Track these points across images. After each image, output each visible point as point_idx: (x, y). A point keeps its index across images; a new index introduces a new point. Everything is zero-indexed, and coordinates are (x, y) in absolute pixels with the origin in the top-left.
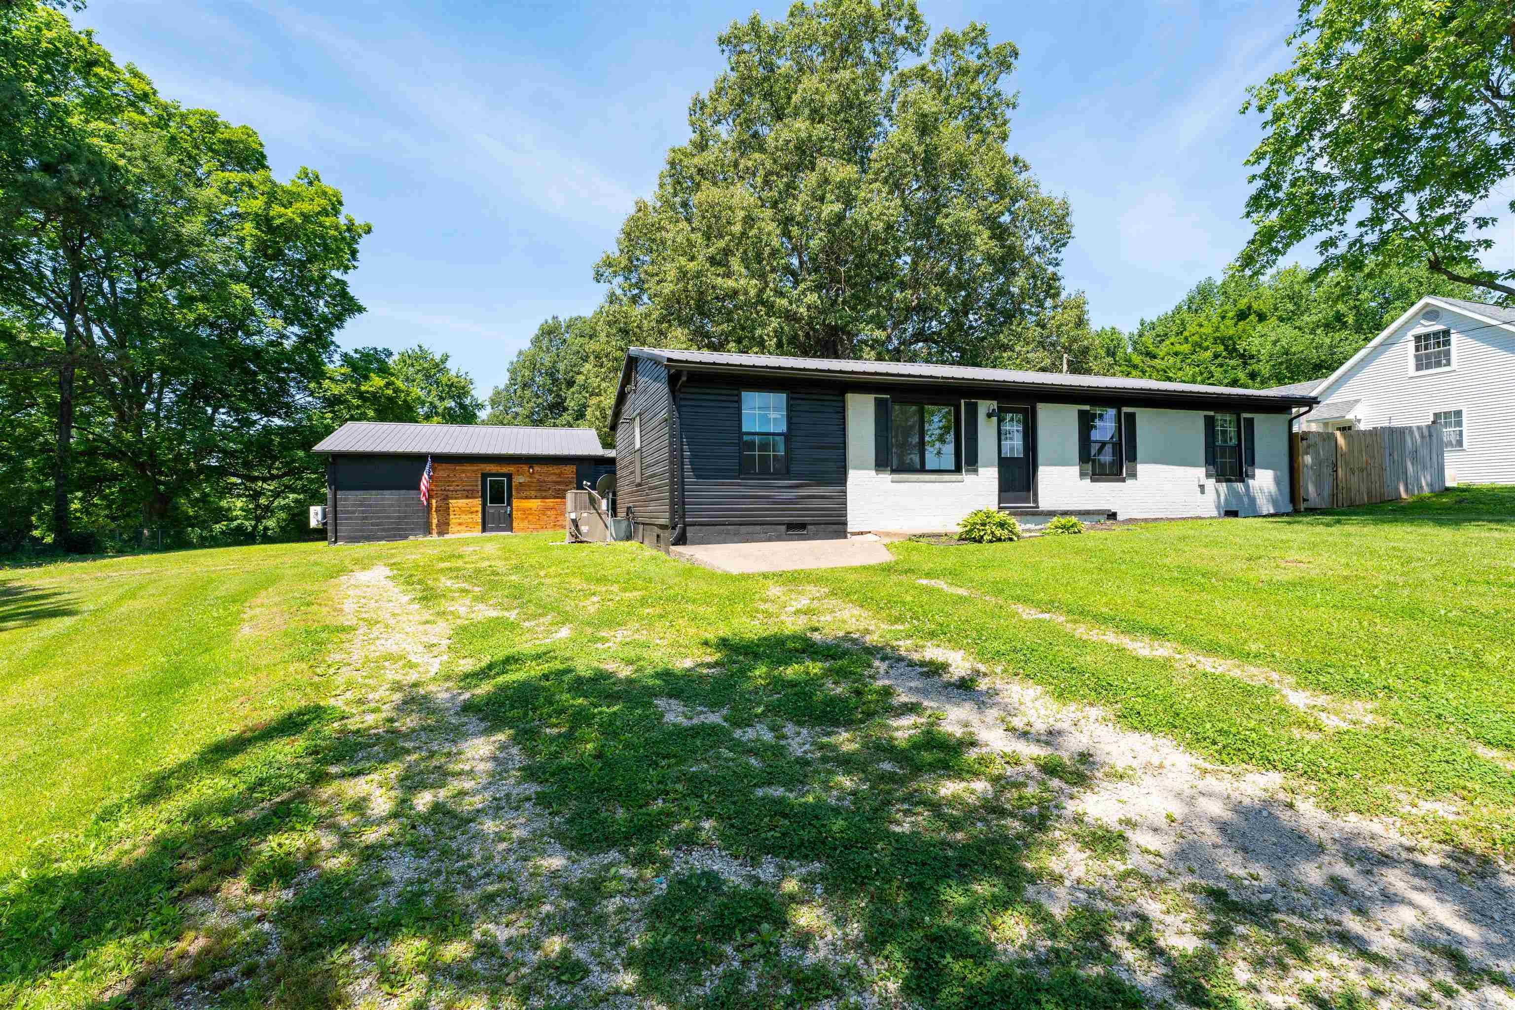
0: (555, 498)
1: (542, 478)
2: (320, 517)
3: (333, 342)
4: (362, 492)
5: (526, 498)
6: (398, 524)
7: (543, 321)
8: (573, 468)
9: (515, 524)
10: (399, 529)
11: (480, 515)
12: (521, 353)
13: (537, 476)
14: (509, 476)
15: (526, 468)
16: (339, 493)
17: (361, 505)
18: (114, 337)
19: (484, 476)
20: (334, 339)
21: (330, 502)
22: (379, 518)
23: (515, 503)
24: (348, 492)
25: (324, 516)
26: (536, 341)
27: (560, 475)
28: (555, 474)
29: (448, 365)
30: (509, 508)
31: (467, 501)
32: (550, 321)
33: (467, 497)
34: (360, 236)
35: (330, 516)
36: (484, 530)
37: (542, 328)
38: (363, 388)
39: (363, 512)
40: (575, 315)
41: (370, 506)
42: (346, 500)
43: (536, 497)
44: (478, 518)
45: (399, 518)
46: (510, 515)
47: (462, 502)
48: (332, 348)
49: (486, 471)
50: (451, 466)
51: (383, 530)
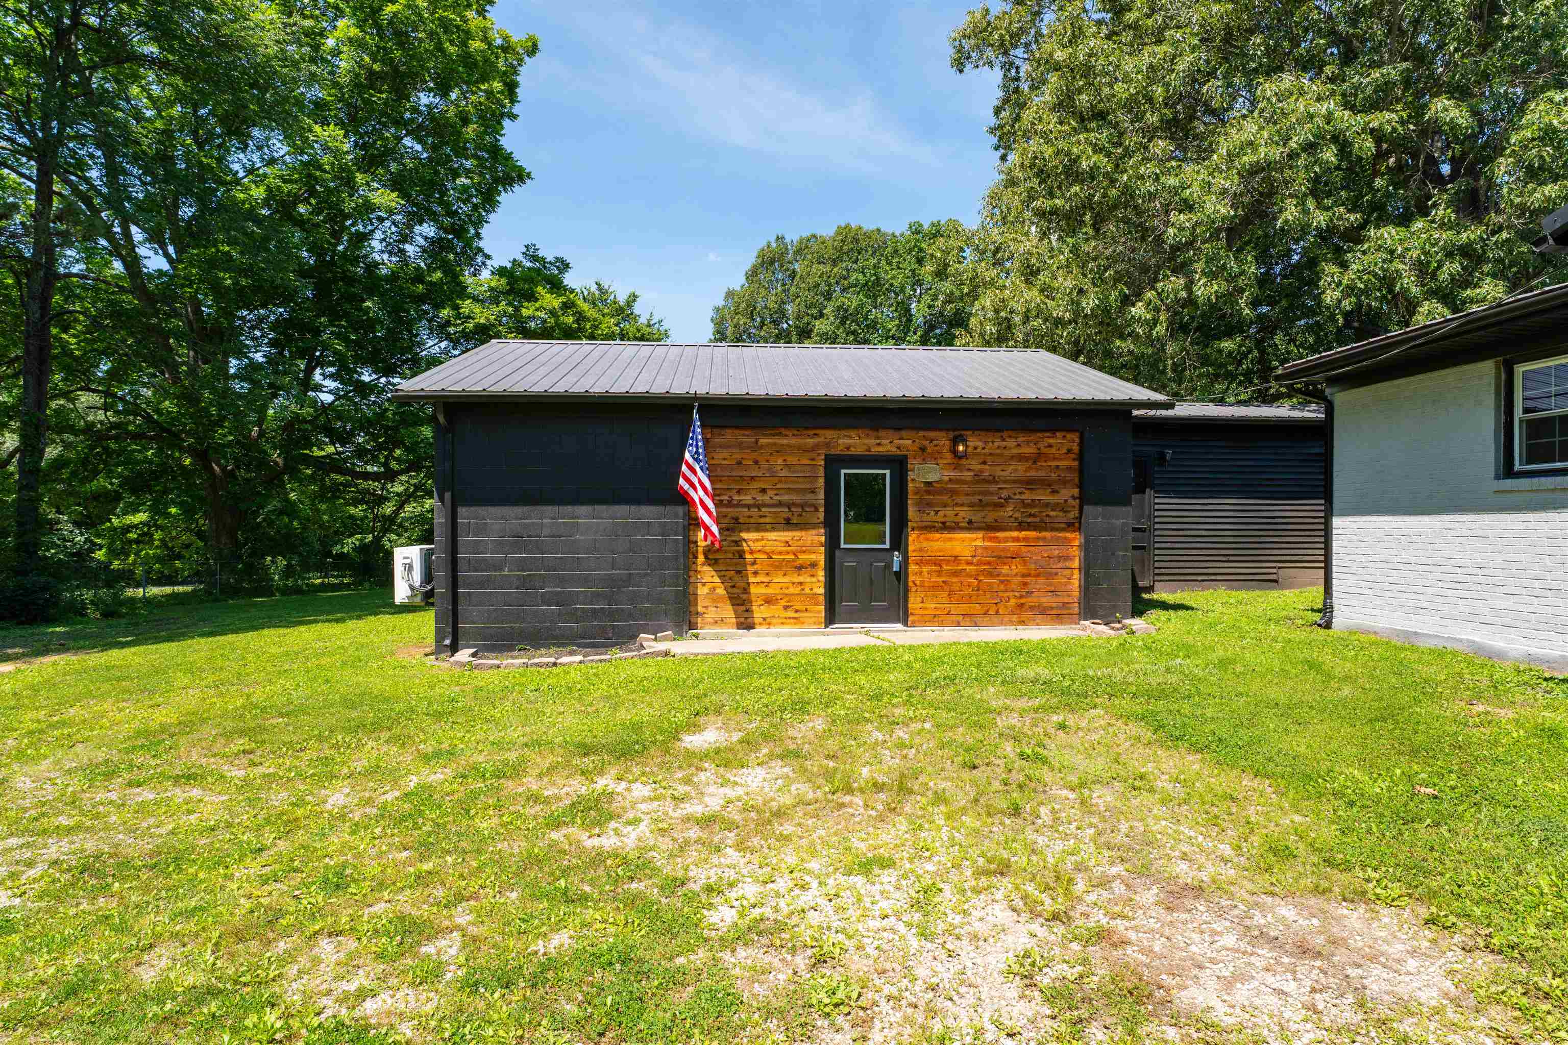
0: (1021, 527)
1: (987, 470)
2: (417, 577)
3: (480, 250)
4: (518, 510)
5: (945, 527)
6: (610, 598)
7: (764, 244)
8: (1071, 441)
9: (914, 603)
10: (612, 615)
11: (821, 574)
12: (730, 294)
13: (975, 465)
14: (899, 465)
15: (943, 440)
16: (462, 511)
17: (517, 546)
18: (174, 256)
19: (834, 462)
20: (481, 244)
21: (440, 535)
22: (562, 580)
23: (914, 541)
24: (482, 511)
25: (428, 577)
26: (752, 275)
27: (1037, 458)
28: (1021, 458)
29: (637, 309)
30: (897, 558)
31: (787, 535)
32: (774, 245)
33: (788, 524)
34: (521, 61)
35: (441, 574)
36: (831, 618)
37: (761, 255)
38: (525, 312)
39: (522, 565)
40: (806, 234)
41: (539, 547)
42: (481, 530)
43: (971, 526)
44: (817, 584)
45: (612, 581)
46: (901, 576)
47: (775, 539)
48: (479, 259)
49: (838, 449)
50: (746, 437)
51: (573, 616)
